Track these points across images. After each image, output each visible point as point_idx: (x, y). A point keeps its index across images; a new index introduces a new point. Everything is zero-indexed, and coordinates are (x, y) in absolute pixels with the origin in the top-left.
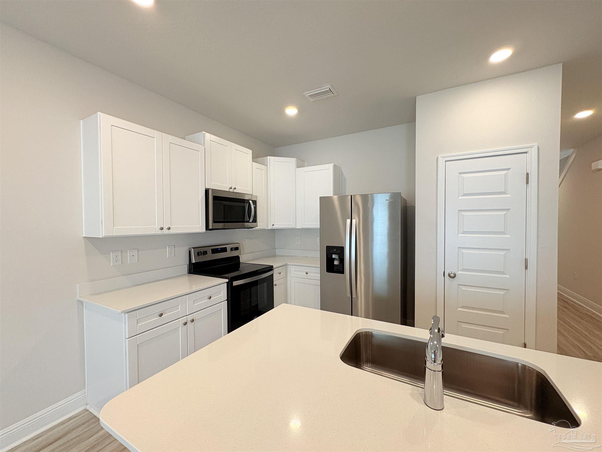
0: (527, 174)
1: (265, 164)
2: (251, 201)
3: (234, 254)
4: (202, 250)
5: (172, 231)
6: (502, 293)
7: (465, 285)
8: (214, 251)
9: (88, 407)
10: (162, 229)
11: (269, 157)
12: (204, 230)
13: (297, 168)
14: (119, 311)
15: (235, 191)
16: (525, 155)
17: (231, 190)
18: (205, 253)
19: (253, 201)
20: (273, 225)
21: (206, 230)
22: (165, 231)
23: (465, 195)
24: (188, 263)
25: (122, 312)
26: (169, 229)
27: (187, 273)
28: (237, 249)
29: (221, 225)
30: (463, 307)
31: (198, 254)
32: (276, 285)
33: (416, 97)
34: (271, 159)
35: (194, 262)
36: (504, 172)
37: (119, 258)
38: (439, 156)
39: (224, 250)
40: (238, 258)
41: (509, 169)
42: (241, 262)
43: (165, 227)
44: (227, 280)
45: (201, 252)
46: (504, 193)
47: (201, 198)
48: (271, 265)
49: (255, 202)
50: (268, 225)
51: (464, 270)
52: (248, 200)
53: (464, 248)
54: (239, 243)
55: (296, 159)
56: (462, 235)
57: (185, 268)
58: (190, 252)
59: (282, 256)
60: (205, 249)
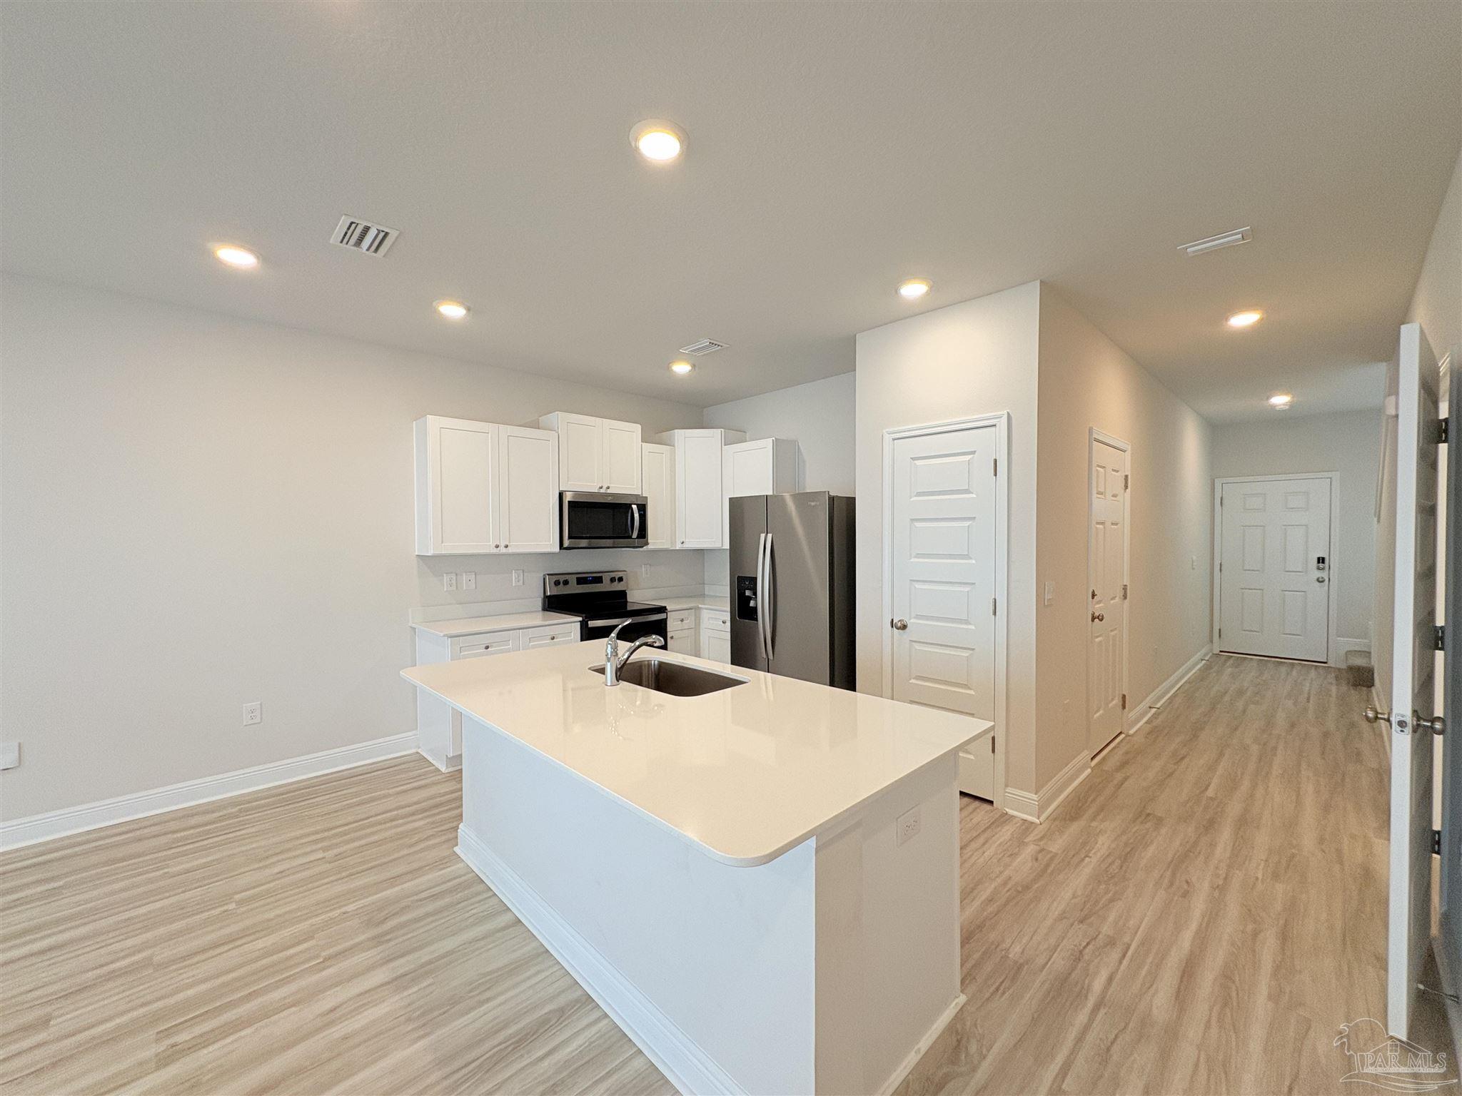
0: (996, 461)
1: (669, 443)
2: (634, 507)
3: (617, 587)
4: (562, 579)
5: (510, 550)
6: (965, 654)
7: (920, 642)
8: (581, 581)
9: (419, 751)
10: (497, 547)
11: (676, 431)
12: (557, 549)
13: (725, 445)
14: (442, 634)
15: (609, 491)
16: (993, 429)
17: (602, 491)
18: (566, 583)
19: (638, 505)
20: (683, 543)
21: (560, 549)
22: (503, 550)
23: (919, 494)
24: (542, 596)
25: (444, 636)
26: (506, 546)
27: (540, 609)
28: (621, 579)
29: (584, 543)
30: (918, 678)
31: (557, 583)
32: (672, 638)
33: (855, 336)
34: (679, 434)
35: (549, 594)
36: (968, 458)
37: (454, 582)
38: (884, 431)
39: (598, 580)
40: (623, 594)
41: (973, 453)
42: (628, 600)
43: (502, 545)
44: (581, 619)
45: (560, 580)
46: (967, 491)
47: (553, 505)
48: (663, 605)
49: (643, 508)
50: (673, 542)
51: (918, 617)
52: (631, 505)
53: (918, 581)
54: (625, 571)
55: (723, 430)
56: (916, 560)
57: (539, 603)
58: (544, 579)
59: (712, 596)
60: (567, 577)
